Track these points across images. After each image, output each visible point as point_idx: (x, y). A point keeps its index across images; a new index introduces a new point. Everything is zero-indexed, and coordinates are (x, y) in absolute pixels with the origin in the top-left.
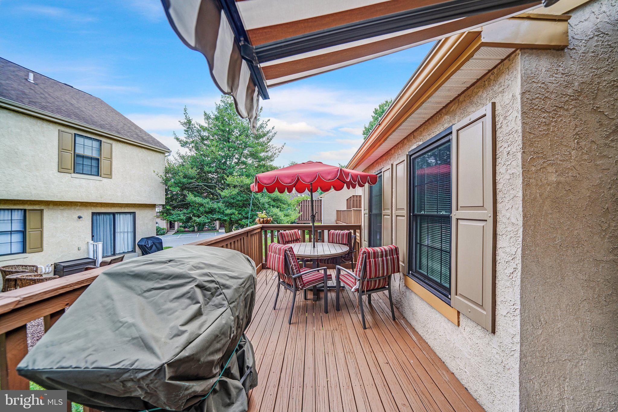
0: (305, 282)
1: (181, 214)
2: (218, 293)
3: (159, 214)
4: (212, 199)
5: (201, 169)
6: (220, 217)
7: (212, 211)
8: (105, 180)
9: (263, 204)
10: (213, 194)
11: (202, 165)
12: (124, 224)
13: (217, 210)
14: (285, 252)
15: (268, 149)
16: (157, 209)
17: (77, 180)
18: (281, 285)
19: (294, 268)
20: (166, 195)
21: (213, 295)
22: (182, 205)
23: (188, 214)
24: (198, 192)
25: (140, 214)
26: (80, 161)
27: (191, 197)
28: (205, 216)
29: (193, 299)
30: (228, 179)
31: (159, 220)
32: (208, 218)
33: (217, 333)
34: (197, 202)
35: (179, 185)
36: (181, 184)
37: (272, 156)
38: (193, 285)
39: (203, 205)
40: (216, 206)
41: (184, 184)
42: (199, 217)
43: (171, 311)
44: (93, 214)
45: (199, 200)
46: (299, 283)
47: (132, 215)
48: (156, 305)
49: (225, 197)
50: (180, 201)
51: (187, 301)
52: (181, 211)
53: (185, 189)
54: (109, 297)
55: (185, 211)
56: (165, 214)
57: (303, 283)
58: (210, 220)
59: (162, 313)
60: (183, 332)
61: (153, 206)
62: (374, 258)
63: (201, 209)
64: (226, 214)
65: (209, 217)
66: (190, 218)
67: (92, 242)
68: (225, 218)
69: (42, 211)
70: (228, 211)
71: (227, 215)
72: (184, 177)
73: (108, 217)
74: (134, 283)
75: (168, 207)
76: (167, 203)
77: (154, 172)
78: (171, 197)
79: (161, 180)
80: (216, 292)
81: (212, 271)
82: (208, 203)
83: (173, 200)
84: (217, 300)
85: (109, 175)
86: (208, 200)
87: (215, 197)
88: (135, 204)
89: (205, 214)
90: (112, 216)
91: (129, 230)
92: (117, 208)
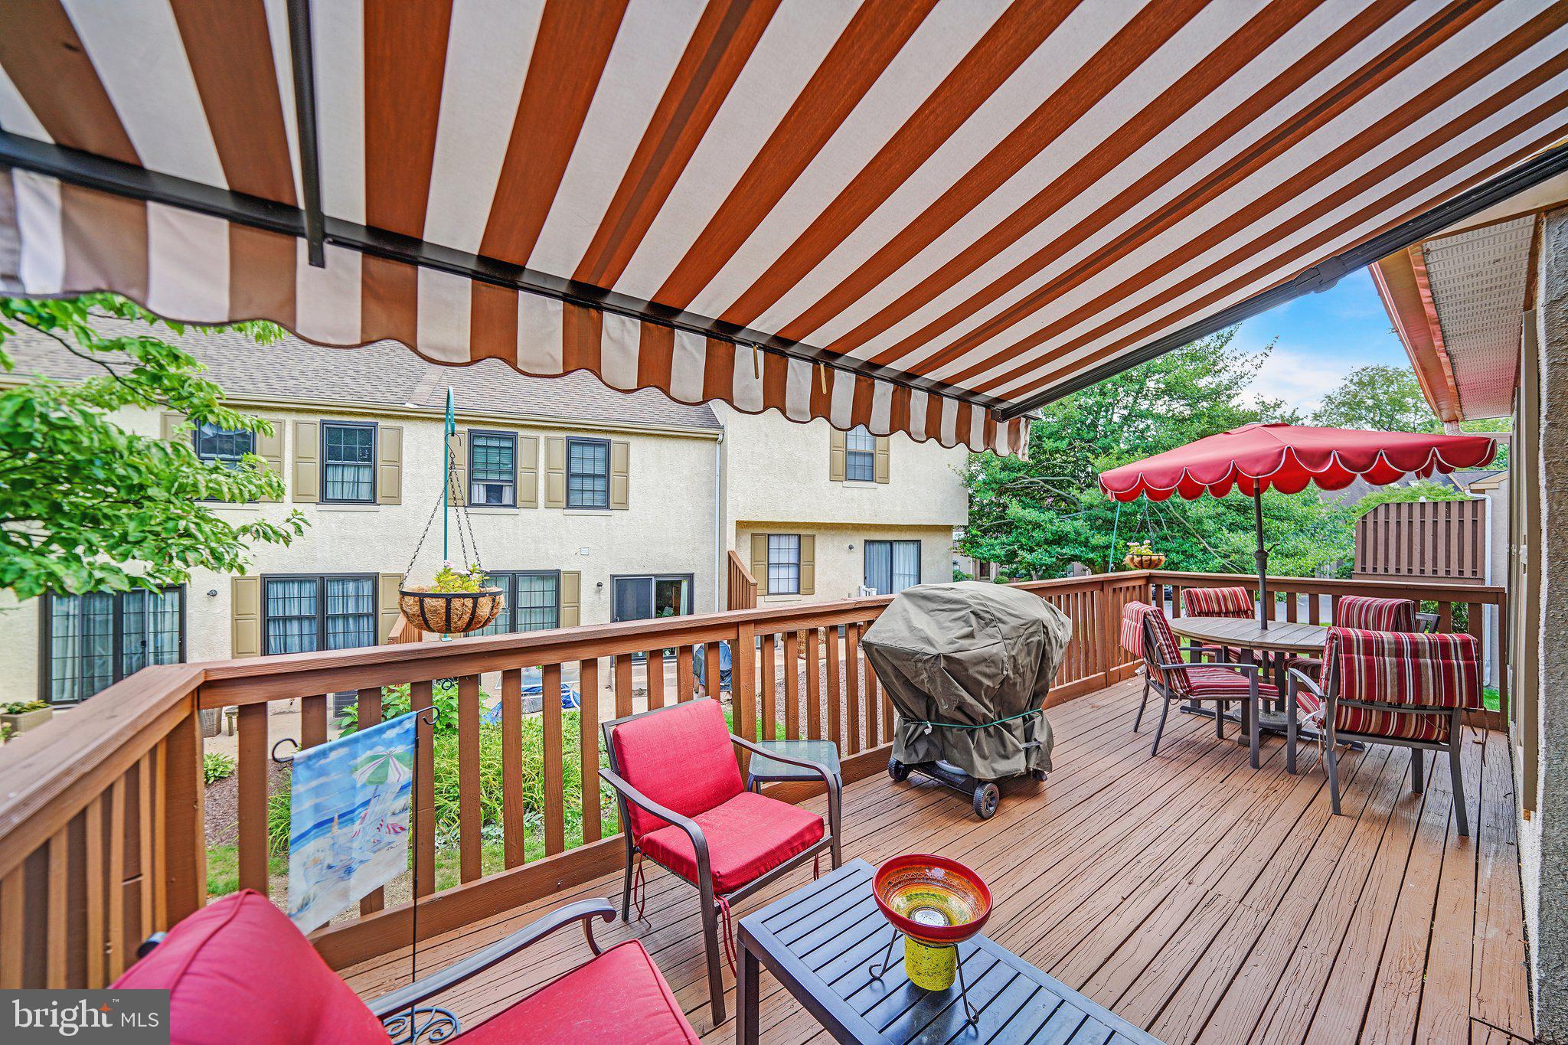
0: (1193, 685)
1: (995, 545)
2: (992, 625)
3: (957, 545)
4: (1060, 512)
5: (1036, 446)
6: (1077, 552)
7: (1060, 539)
8: (881, 487)
9: (1200, 521)
10: (1064, 500)
11: (1039, 438)
12: (904, 561)
13: (1072, 536)
14: (1145, 617)
15: (1221, 365)
16: (954, 533)
17: (849, 490)
18: (1151, 689)
19: (1166, 651)
20: (970, 507)
21: (987, 624)
22: (1000, 526)
23: (1010, 545)
24: (1033, 498)
25: (928, 542)
26: (851, 459)
27: (1015, 510)
28: (1046, 550)
29: (968, 623)
30: (1097, 463)
31: (957, 557)
32: (1050, 553)
33: (986, 656)
34: (1029, 518)
35: (993, 486)
36: (997, 483)
37: (1234, 382)
38: (968, 611)
39: (1041, 526)
40: (1068, 528)
41: (1001, 483)
42: (1031, 550)
43: (950, 629)
44: (866, 541)
45: (1032, 514)
46: (1177, 682)
47: (916, 546)
48: (938, 623)
49: (1090, 507)
50: (996, 519)
51: (963, 624)
52: (996, 538)
53: (1005, 493)
54: (905, 610)
55: (1004, 538)
56: (968, 545)
57: (1189, 686)
58: (1054, 560)
59: (942, 628)
60: (956, 642)
61: (948, 529)
62: (1365, 654)
63: (1037, 534)
64: (1093, 547)
65: (1053, 552)
66: (1014, 554)
67: (864, 587)
68: (1091, 556)
69: (814, 536)
70: (1098, 539)
71: (1094, 549)
72: (1003, 469)
73: (883, 546)
74: (923, 603)
75: (974, 532)
76: (972, 522)
77: (949, 466)
78: (978, 511)
79: (961, 478)
80: (990, 623)
81: (989, 603)
82: (1051, 521)
83: (983, 516)
84: (990, 630)
85: (885, 480)
86: (1051, 514)
87: (1069, 507)
88: (920, 526)
89: (1046, 547)
90: (888, 546)
91: (912, 573)
92: (895, 533)
